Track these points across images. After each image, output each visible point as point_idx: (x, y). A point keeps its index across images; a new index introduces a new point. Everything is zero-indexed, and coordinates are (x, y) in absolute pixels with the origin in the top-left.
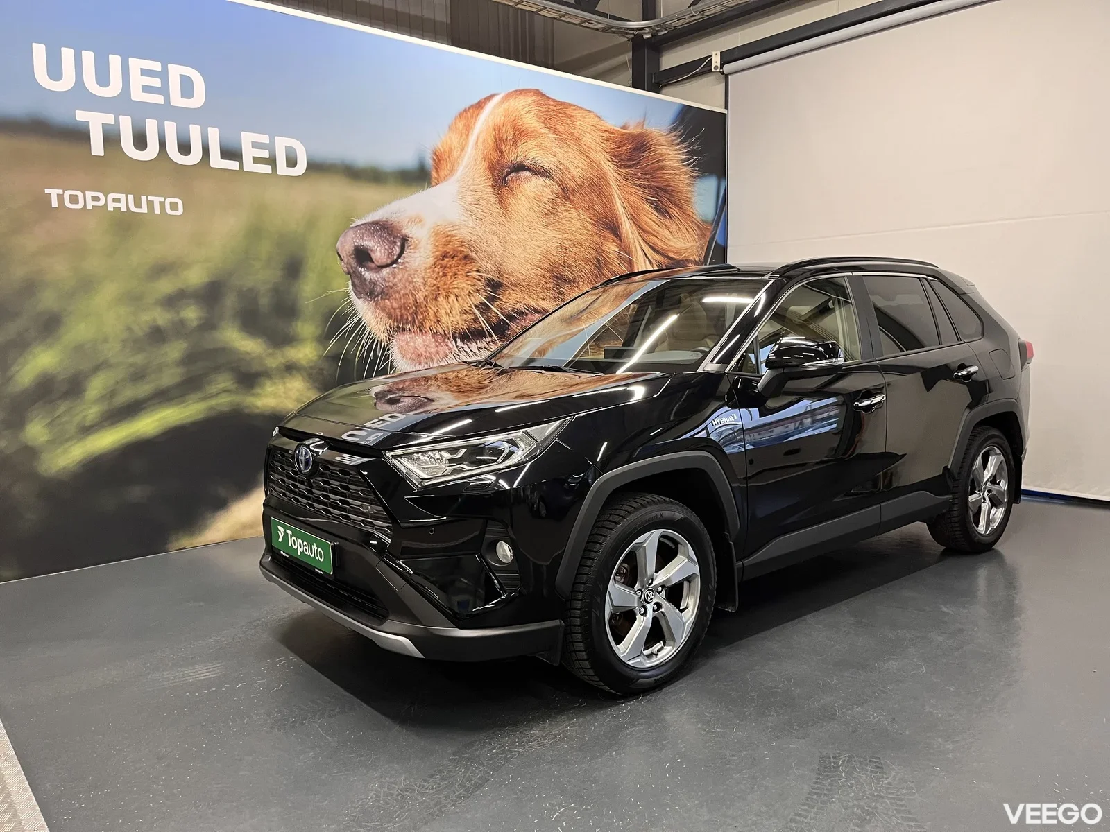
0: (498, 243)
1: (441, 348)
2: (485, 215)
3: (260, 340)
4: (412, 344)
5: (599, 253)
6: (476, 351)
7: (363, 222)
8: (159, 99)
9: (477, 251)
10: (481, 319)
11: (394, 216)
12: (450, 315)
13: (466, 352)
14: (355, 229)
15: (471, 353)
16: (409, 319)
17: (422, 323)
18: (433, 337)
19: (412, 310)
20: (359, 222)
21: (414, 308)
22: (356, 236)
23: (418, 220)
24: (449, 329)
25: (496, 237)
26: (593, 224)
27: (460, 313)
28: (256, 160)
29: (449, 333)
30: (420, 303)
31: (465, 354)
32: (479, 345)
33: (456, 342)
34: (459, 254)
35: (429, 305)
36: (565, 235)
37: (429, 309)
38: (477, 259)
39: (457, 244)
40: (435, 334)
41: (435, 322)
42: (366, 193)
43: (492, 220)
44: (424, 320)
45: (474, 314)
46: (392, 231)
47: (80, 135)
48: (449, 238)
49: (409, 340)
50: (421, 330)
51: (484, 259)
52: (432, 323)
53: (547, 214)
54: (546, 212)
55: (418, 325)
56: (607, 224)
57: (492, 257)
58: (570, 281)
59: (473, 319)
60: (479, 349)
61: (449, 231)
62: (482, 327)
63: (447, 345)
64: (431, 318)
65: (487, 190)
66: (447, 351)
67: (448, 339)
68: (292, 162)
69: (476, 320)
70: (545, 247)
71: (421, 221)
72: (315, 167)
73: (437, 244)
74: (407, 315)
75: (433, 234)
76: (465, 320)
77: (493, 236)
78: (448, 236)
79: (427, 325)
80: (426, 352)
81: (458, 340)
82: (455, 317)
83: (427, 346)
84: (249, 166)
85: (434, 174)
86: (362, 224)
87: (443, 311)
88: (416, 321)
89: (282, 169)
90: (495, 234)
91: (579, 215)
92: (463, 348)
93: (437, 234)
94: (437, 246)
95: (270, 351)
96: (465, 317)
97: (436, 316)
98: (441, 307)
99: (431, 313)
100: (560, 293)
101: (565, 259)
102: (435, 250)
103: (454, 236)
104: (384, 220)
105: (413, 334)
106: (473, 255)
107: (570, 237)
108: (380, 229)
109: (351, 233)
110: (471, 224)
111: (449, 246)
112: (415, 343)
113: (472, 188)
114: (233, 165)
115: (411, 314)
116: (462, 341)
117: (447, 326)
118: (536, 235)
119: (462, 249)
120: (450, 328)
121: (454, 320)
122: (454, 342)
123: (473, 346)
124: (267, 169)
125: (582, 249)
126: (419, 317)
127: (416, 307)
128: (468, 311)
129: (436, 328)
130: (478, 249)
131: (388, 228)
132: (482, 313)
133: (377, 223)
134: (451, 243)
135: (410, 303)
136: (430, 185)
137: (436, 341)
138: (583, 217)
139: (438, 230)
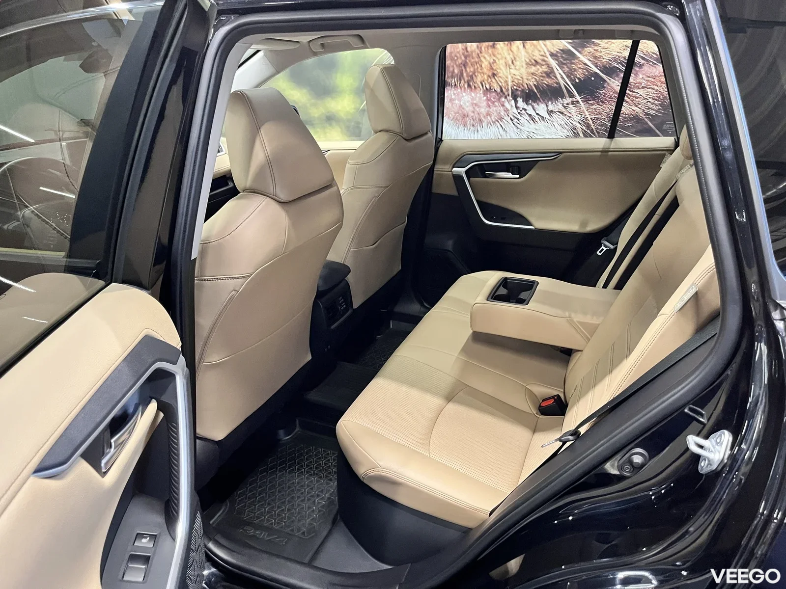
1: (495, 109)
3: (305, 91)
4: (457, 102)
6: (546, 115)
10: (559, 72)
12: (512, 67)
13: (530, 115)
15: (537, 118)
16: (456, 71)
17: (471, 77)
18: (485, 94)
19: (460, 62)
21: (463, 58)
24: (508, 85)
27: (527, 64)
29: (507, 90)
30: (472, 52)
31: (528, 118)
32: (551, 107)
33: (516, 102)
35: (483, 54)
37: (482, 59)
40: (488, 91)
41: (489, 76)
44: (474, 73)
45: (549, 66)
49: (453, 97)
50: (469, 86)
52: (486, 77)
55: (466, 79)
59: (546, 73)
60: (550, 112)
62: (558, 83)
63: (503, 106)
64: (485, 70)
66: (502, 113)
67: (506, 97)
69: (550, 74)
74: (453, 67)
76: (533, 74)
79: (479, 79)
80: (473, 112)
81: (520, 100)
82: (519, 70)
83: (476, 105)
87: (502, 62)
88: (465, 74)
92: (525, 110)
95: (313, 101)
96: (533, 69)
97: (492, 68)
98: (499, 56)
99: (485, 64)
105: (459, 90)
112: (460, 100)
115: (459, 66)
116: (526, 101)
117: (506, 82)
120: (510, 84)
121: (517, 73)
122: (513, 102)
123: (541, 108)
126: (468, 69)
127: (466, 57)
128: (539, 61)
129: (490, 84)
132: (561, 65)
135: (458, 52)
137: (488, 100)
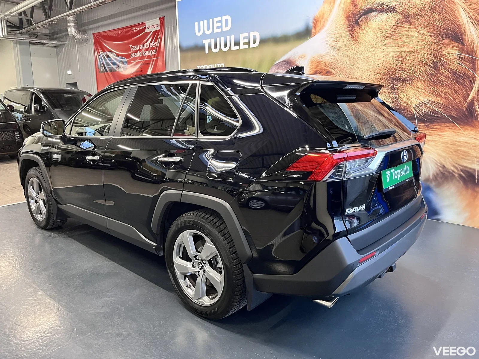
0: (348, 62)
2: (342, 46)
5: (436, 57)
7: (279, 62)
8: (220, 30)
9: (335, 68)
11: (293, 56)
14: (275, 66)
20: (277, 62)
22: (276, 69)
23: (303, 57)
25: (348, 58)
26: (431, 36)
28: (244, 44)
34: (323, 71)
36: (403, 48)
38: (334, 72)
39: (323, 65)
42: (280, 48)
43: (346, 48)
46: (291, 64)
47: (203, 48)
48: (319, 63)
51: (339, 72)
53: (388, 37)
54: (388, 35)
56: (448, 34)
57: (344, 70)
58: (404, 80)
61: (319, 59)
65: (344, 31)
68: (254, 42)
70: (384, 59)
71: (304, 57)
72: (263, 41)
73: (312, 67)
75: (310, 62)
77: (345, 58)
78: (318, 62)
84: (242, 47)
85: (313, 31)
86: (278, 63)
89: (252, 45)
90: (347, 56)
91: (418, 32)
93: (312, 62)
94: (312, 68)
100: (394, 89)
101: (401, 66)
102: (311, 70)
103: (322, 62)
104: (288, 59)
106: (332, 70)
107: (407, 49)
108: (286, 64)
109: (274, 68)
110: (332, 53)
111: (319, 67)
113: (334, 32)
114: (237, 48)
118: (378, 52)
119: (326, 68)
124: (247, 46)
125: (419, 56)
130: (335, 67)
131: (289, 63)
133: (284, 61)
134: (319, 66)
136: (311, 37)
138: (422, 32)
139: (313, 60)
